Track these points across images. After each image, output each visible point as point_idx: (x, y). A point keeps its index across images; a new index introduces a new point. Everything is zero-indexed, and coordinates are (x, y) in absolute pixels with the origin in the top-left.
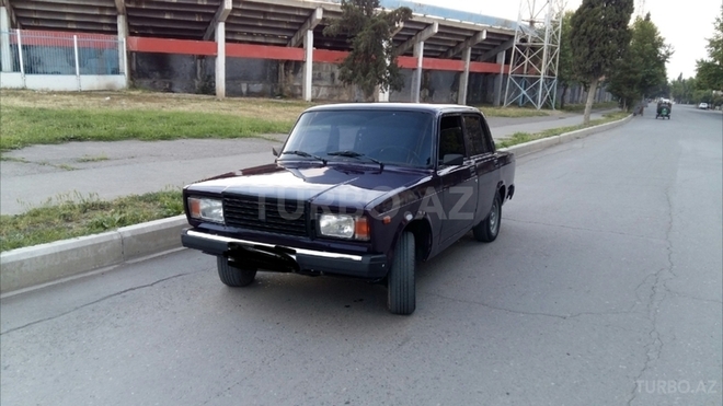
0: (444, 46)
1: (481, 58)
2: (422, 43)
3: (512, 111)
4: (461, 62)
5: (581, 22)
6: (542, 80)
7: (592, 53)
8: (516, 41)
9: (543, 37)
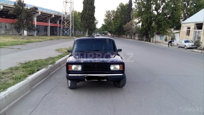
0: (41, 18)
1: (52, 22)
2: (36, 17)
3: (63, 37)
4: (48, 23)
5: (83, 14)
6: (70, 29)
7: (87, 22)
8: (62, 18)
9: (70, 17)
